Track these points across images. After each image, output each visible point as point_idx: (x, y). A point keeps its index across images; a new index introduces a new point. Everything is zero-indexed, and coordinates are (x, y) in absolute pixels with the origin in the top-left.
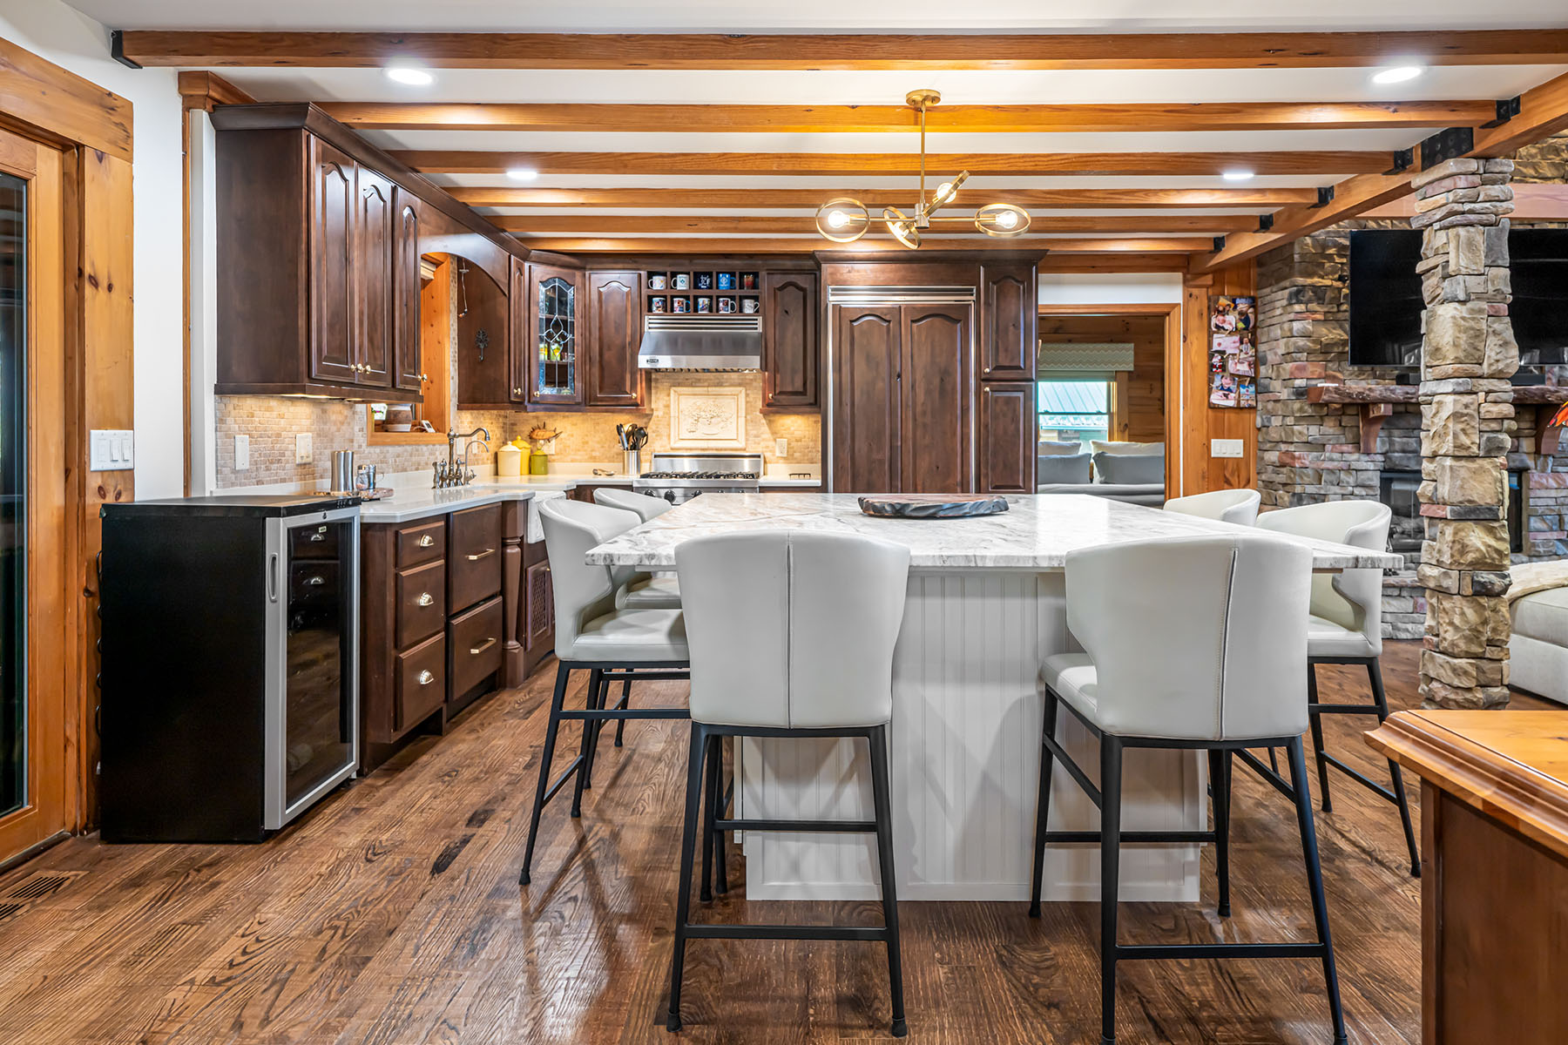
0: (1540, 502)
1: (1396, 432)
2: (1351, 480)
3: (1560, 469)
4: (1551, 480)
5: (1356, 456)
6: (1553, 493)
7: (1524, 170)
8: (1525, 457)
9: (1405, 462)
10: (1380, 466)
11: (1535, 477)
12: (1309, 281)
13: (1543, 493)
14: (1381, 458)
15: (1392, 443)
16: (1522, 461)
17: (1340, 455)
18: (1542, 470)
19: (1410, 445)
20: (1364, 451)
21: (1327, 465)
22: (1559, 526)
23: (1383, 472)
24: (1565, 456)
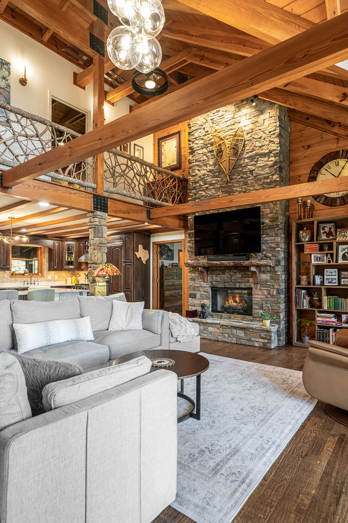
0: (256, 299)
1: (214, 276)
2: (202, 290)
3: (262, 288)
4: (259, 292)
5: (202, 283)
6: (260, 297)
7: (250, 188)
8: (251, 284)
9: (216, 285)
10: (209, 285)
11: (254, 291)
12: (191, 232)
13: (257, 296)
14: (210, 283)
15: (212, 279)
16: (250, 285)
17: (199, 282)
18: (257, 288)
19: (219, 279)
20: (204, 281)
21: (196, 285)
22: (262, 308)
23: (212, 288)
24: (264, 284)
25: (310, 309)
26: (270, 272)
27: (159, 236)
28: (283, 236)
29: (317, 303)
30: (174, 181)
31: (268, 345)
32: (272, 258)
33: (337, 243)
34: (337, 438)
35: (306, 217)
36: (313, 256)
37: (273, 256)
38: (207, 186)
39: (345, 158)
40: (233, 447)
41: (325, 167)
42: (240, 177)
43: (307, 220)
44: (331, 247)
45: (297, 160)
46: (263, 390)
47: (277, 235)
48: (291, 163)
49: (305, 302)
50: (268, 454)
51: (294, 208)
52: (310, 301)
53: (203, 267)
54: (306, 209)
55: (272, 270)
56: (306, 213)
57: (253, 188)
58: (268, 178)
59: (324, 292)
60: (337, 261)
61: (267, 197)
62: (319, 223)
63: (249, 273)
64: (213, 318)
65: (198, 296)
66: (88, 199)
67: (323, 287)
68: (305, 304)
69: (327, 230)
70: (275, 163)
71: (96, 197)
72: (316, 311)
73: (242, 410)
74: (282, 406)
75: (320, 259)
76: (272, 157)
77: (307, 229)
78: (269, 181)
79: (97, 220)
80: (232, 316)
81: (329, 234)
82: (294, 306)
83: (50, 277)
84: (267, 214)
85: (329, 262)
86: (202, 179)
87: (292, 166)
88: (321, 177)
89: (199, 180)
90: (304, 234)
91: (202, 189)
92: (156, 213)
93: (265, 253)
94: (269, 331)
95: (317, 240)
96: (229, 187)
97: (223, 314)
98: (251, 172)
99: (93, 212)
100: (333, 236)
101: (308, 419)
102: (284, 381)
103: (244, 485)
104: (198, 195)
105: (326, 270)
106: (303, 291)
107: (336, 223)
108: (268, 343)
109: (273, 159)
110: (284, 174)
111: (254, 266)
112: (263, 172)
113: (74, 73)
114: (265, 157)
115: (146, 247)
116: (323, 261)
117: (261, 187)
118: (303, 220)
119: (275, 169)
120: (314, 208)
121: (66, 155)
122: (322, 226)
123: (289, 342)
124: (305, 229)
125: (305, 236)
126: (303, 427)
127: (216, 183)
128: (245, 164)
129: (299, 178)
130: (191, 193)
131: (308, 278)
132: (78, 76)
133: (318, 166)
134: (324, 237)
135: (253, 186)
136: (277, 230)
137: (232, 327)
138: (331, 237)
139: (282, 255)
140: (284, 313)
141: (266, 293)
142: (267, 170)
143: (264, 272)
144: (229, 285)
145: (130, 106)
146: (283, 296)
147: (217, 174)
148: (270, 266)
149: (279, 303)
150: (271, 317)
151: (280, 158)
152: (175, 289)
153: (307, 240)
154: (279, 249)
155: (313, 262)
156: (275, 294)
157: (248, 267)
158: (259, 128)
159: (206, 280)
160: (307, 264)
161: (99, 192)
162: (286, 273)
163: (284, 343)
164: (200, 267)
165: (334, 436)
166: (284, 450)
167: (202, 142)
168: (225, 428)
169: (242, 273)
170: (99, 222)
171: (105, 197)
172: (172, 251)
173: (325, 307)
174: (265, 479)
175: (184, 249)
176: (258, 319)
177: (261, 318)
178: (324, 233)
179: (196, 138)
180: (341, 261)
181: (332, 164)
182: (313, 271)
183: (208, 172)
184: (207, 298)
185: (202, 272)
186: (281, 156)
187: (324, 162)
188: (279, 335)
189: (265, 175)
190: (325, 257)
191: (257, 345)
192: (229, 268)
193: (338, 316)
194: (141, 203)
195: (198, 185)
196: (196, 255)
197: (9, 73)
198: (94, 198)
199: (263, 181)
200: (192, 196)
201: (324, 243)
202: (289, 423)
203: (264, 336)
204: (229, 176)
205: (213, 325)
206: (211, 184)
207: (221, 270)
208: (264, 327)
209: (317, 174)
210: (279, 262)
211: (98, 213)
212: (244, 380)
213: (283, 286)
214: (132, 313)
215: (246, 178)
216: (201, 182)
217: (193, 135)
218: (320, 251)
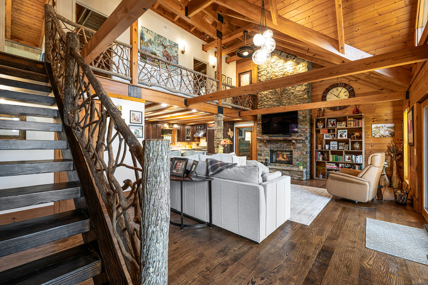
0: (294, 156)
1: (272, 145)
2: (265, 152)
3: (298, 151)
4: (296, 153)
6: (297, 155)
8: (292, 149)
9: (273, 149)
10: (269, 149)
11: (294, 152)
12: (259, 122)
13: (295, 155)
15: (271, 146)
17: (263, 148)
18: (295, 151)
19: (274, 146)
20: (266, 147)
21: (262, 149)
22: (298, 161)
23: (271, 151)
24: (299, 149)
25: (323, 161)
26: (302, 143)
27: (239, 124)
28: (309, 125)
29: (327, 158)
30: (249, 97)
31: (302, 178)
32: (303, 136)
33: (337, 129)
34: (342, 208)
35: (321, 116)
36: (324, 135)
37: (304, 135)
38: (268, 99)
39: (341, 87)
40: (302, 208)
41: (331, 91)
42: (286, 95)
43: (322, 117)
44: (334, 131)
45: (316, 87)
46: (307, 194)
47: (306, 125)
48: (313, 88)
49: (320, 158)
50: (317, 210)
51: (314, 111)
52: (323, 157)
53: (266, 140)
54: (321, 112)
55: (303, 142)
56: (321, 114)
57: (293, 101)
58: (301, 96)
59: (330, 153)
60: (337, 138)
61: (303, 107)
62: (328, 119)
63: (291, 143)
64: (271, 166)
65: (263, 155)
66: (215, 108)
67: (330, 150)
68: (320, 159)
69: (332, 122)
70: (305, 89)
71: (219, 107)
72: (326, 162)
73: (300, 199)
74: (317, 199)
75: (328, 137)
76: (304, 86)
77: (321, 122)
78: (302, 98)
79: (219, 118)
80: (282, 165)
81: (333, 124)
82: (314, 160)
83: (178, 145)
84: (301, 114)
85: (333, 138)
86: (265, 96)
87: (313, 90)
88: (328, 96)
89: (264, 96)
90: (320, 124)
91: (265, 101)
92: (243, 113)
93: (299, 133)
94: (302, 172)
95: (327, 128)
96: (280, 100)
97: (277, 164)
98: (292, 93)
99: (217, 114)
100: (335, 125)
101: (329, 202)
102: (314, 192)
103: (311, 217)
104: (263, 104)
105: (331, 142)
106: (319, 152)
107: (336, 119)
108: (301, 177)
109: (304, 87)
110: (309, 95)
111: (294, 140)
112: (299, 94)
113: (203, 45)
114: (300, 86)
115: (232, 130)
116: (330, 137)
117: (297, 101)
118: (320, 118)
119: (305, 92)
120: (325, 111)
121: (226, 95)
122: (329, 120)
123: (311, 178)
124: (320, 122)
125: (320, 126)
126: (328, 204)
127: (273, 98)
128: (289, 89)
129: (317, 96)
130: (259, 103)
131: (322, 146)
132: (204, 46)
133: (327, 90)
134: (330, 126)
135: (293, 100)
136: (306, 122)
137: (282, 170)
138: (334, 126)
139: (308, 135)
140: (309, 163)
141: (300, 153)
142: (301, 92)
143: (299, 143)
144: (280, 149)
145: (226, 58)
146: (309, 155)
147: (274, 94)
148: (302, 140)
149: (307, 158)
150: (303, 165)
151: (308, 87)
152: (244, 152)
153: (321, 127)
154: (307, 132)
155: (325, 138)
156: (305, 153)
157: (291, 140)
158: (297, 71)
159: (267, 147)
160: (321, 139)
161: (220, 105)
162: (310, 143)
163: (309, 178)
164: (265, 140)
165: (341, 207)
166: (322, 210)
167: (265, 77)
168: (297, 204)
169: (287, 143)
170: (220, 119)
171: (222, 107)
172: (241, 131)
173: (331, 160)
174: (318, 216)
175: (254, 131)
176: (296, 166)
177: (298, 166)
178: (330, 124)
179: (262, 75)
180: (339, 138)
181: (334, 90)
182: (324, 142)
183: (269, 92)
184: (268, 156)
185: (265, 143)
186: (309, 85)
187: (330, 89)
188: (307, 174)
189: (300, 95)
190: (331, 136)
191: (296, 178)
192: (280, 141)
193: (337, 164)
194: (230, 107)
195: (263, 99)
196: (262, 134)
197: (178, 49)
198: (218, 108)
199: (299, 98)
200: (260, 104)
201: (331, 129)
202: (322, 203)
203: (300, 174)
204: (280, 95)
205: (272, 169)
206: (270, 99)
207: (276, 142)
208: (300, 170)
209: (327, 94)
210: (307, 138)
211: (220, 115)
212: (296, 191)
213: (309, 150)
214: (242, 161)
215: (289, 96)
216: (265, 97)
217: (260, 73)
218: (328, 133)
